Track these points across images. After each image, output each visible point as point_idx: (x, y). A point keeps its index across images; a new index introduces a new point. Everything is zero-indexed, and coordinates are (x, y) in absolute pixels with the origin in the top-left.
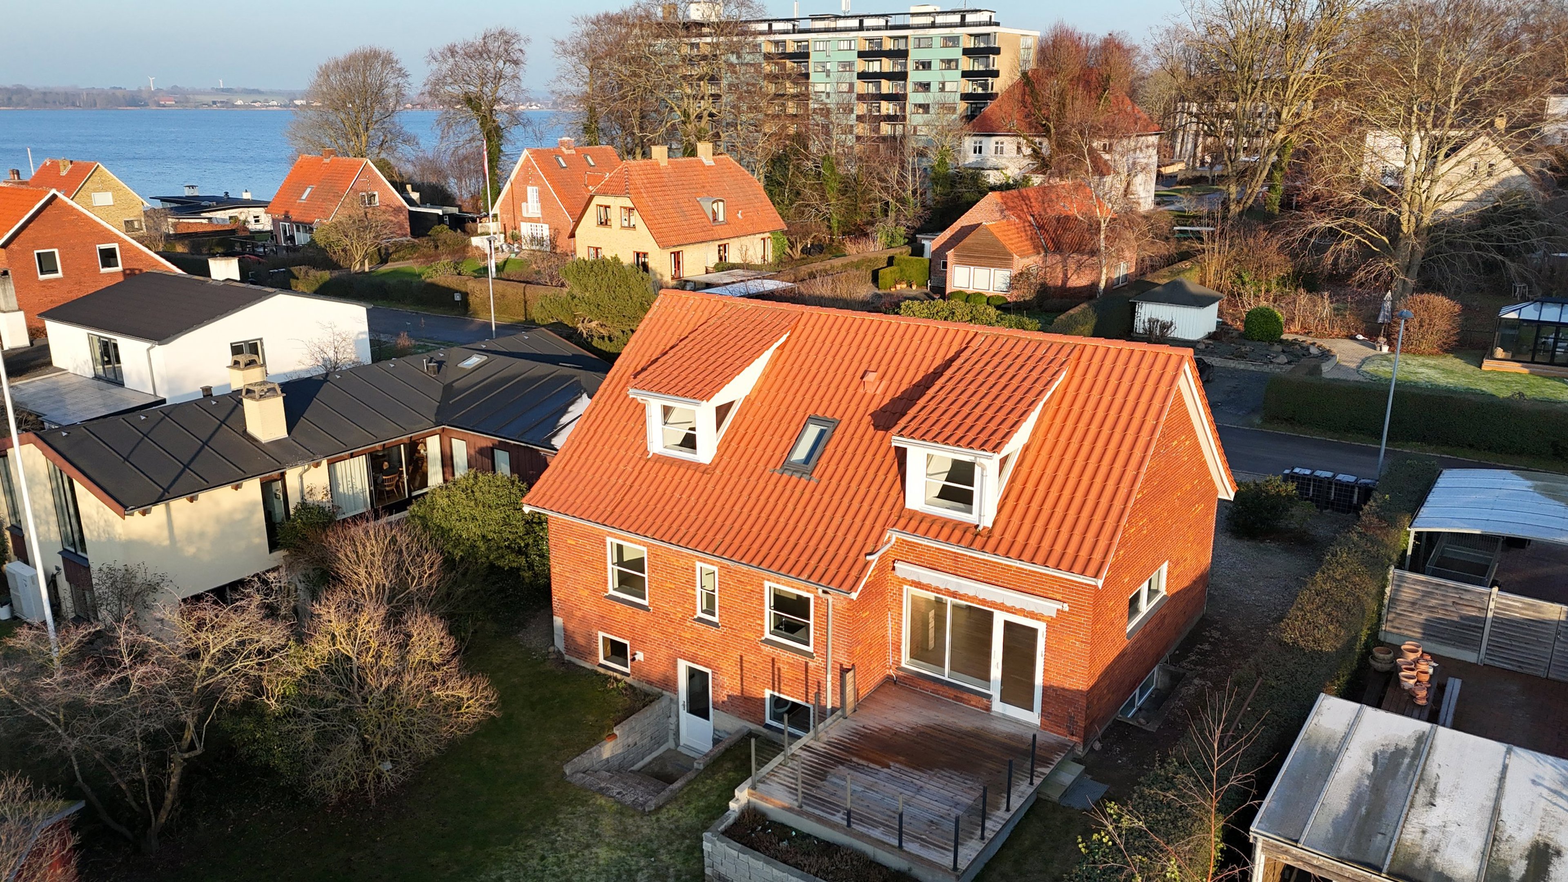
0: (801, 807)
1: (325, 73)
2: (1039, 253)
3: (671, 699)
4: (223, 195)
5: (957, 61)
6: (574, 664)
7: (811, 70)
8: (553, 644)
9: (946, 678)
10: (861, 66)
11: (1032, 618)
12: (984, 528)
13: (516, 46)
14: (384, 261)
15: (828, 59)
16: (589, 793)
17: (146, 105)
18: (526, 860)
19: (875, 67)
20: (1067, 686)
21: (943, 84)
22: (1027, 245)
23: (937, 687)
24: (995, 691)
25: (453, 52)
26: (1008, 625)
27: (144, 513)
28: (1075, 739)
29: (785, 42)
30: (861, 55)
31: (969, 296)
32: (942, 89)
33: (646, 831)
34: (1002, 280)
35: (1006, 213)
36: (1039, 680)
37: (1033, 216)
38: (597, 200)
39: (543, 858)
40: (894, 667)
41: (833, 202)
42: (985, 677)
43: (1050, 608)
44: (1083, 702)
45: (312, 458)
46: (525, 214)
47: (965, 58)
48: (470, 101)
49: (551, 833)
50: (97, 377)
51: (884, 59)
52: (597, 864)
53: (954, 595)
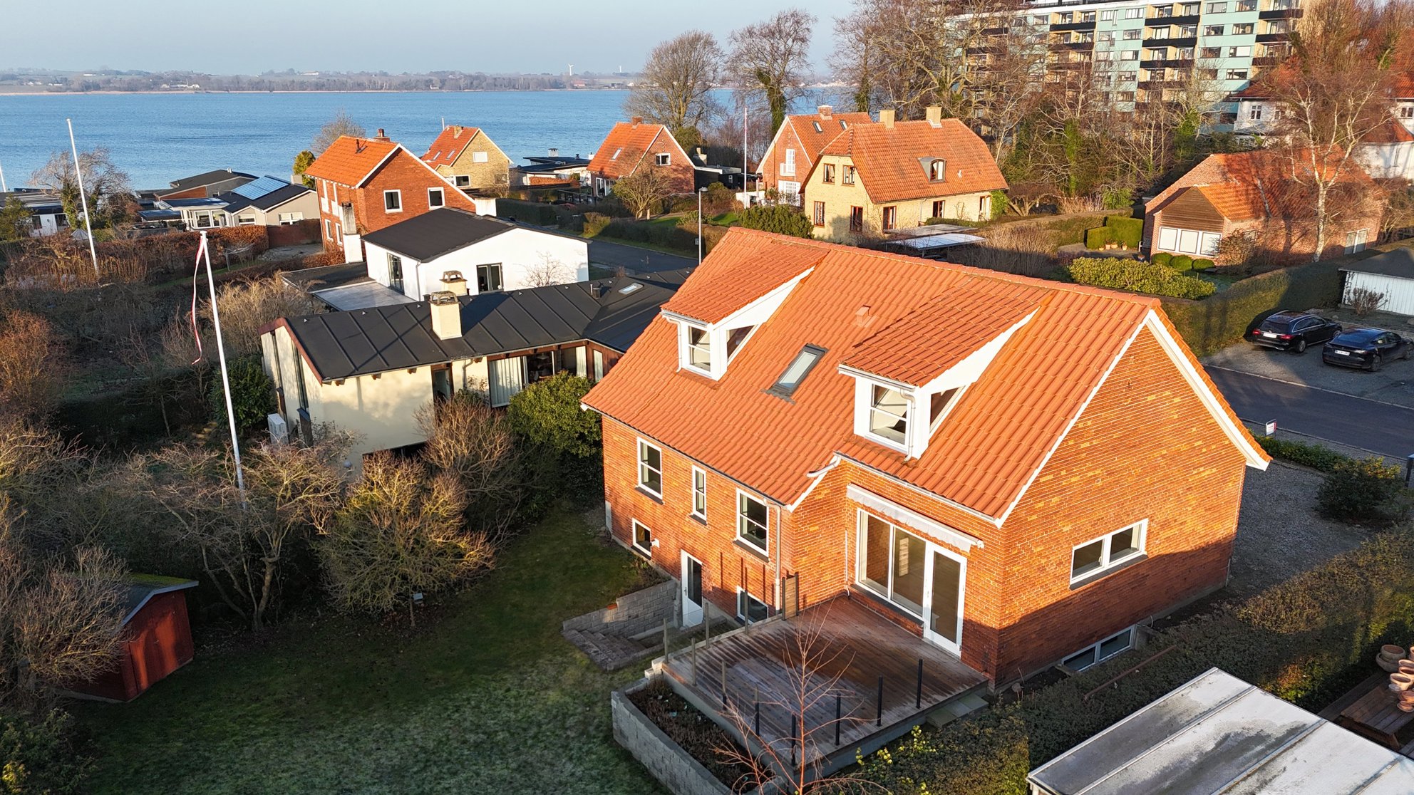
0: (695, 685)
1: (659, 56)
2: (1257, 217)
3: (677, 584)
4: (575, 156)
5: (1252, 25)
6: (617, 543)
7: (1096, 39)
8: (605, 525)
9: (889, 600)
10: (1148, 33)
11: (955, 551)
12: (912, 459)
13: (804, 26)
14: (666, 212)
15: (1114, 28)
16: (572, 647)
17: (564, 87)
18: (495, 689)
19: (1163, 34)
20: (983, 622)
21: (1235, 49)
22: (1245, 209)
23: (882, 608)
24: (926, 619)
25: (751, 33)
26: (937, 556)
27: (338, 384)
28: (988, 676)
29: (1072, 13)
30: (1149, 22)
31: (1173, 258)
32: (1233, 55)
33: (598, 685)
34: (1211, 244)
35: (1229, 175)
36: (961, 614)
37: (1261, 179)
38: (825, 160)
39: (508, 690)
40: (849, 583)
41: (1073, 164)
42: (918, 600)
43: (965, 543)
44: (995, 641)
45: (475, 356)
46: (782, 173)
47: (1262, 21)
48: (761, 75)
49: (526, 673)
50: (391, 287)
51: (1172, 26)
52: (545, 704)
53: (897, 523)
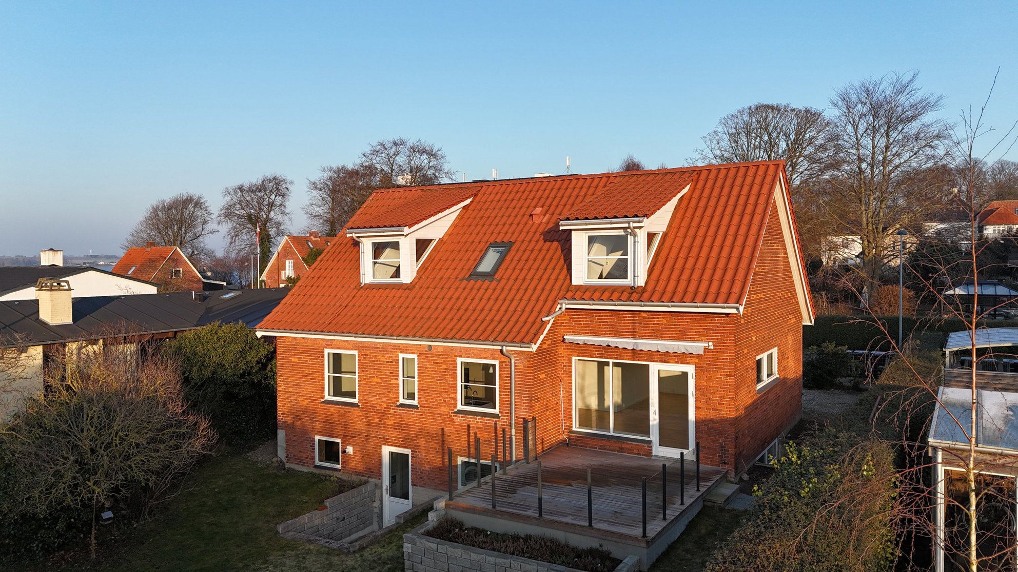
0: (495, 508)
3: (376, 485)
6: (294, 471)
8: (276, 456)
9: (611, 433)
11: (683, 363)
12: (639, 287)
13: (284, 186)
20: (718, 417)
23: (605, 441)
24: (654, 437)
25: (241, 189)
28: (726, 467)
36: (692, 416)
40: (566, 431)
42: (645, 426)
43: (698, 348)
44: (732, 431)
45: (92, 336)
46: (283, 278)
